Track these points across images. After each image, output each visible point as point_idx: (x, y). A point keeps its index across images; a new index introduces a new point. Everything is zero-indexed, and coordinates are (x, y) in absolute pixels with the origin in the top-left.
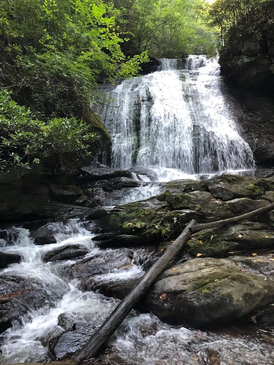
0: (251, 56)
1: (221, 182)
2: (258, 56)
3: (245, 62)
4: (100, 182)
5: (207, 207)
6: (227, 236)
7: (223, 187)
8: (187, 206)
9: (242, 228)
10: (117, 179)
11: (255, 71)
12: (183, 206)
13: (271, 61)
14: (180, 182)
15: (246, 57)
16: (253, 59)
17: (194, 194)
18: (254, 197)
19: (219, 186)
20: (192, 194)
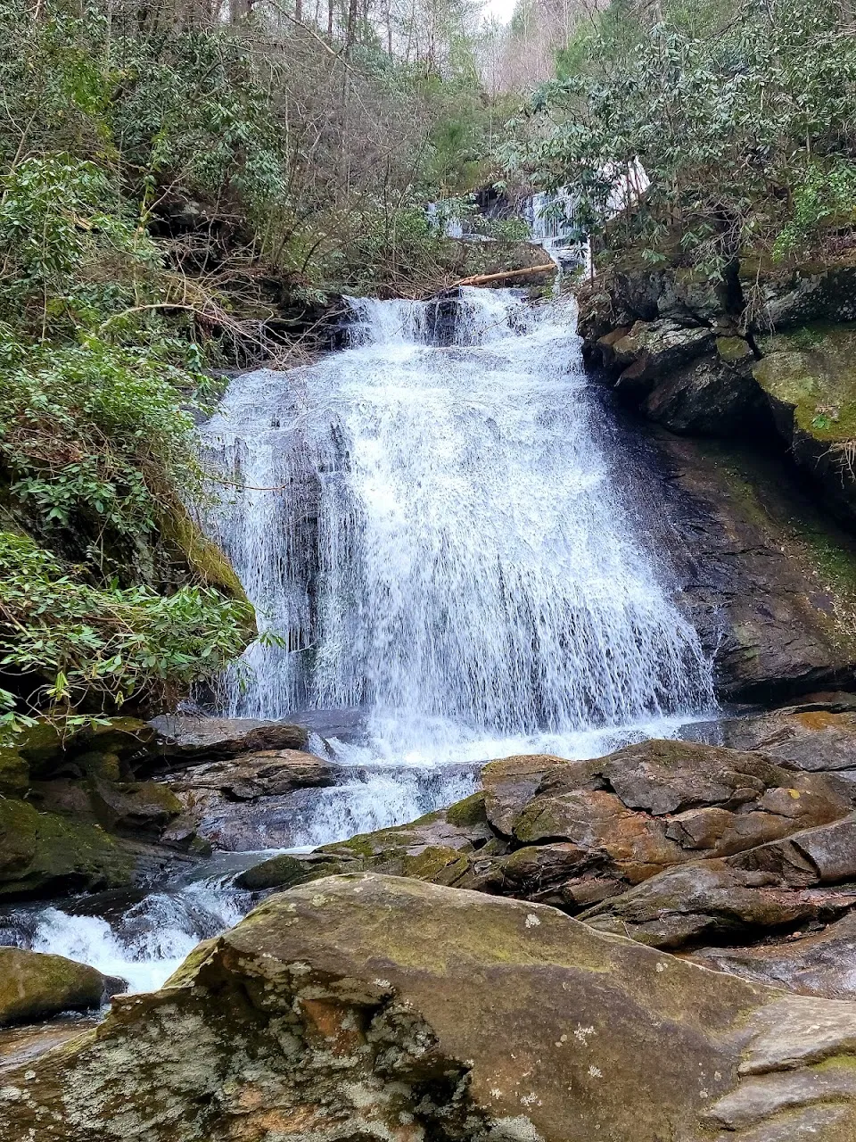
0: (691, 326)
1: (642, 764)
2: (710, 326)
3: (669, 343)
4: (208, 770)
5: (613, 834)
6: (684, 903)
7: (651, 778)
8: (560, 834)
9: (718, 883)
10: (268, 757)
11: (706, 376)
12: (547, 834)
13: (753, 346)
14: (521, 765)
15: (673, 326)
16: (697, 335)
17: (575, 800)
18: (734, 805)
19: (639, 773)
20: (568, 800)
